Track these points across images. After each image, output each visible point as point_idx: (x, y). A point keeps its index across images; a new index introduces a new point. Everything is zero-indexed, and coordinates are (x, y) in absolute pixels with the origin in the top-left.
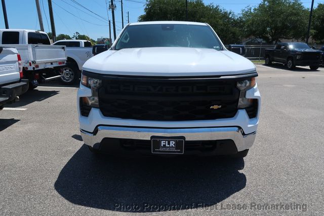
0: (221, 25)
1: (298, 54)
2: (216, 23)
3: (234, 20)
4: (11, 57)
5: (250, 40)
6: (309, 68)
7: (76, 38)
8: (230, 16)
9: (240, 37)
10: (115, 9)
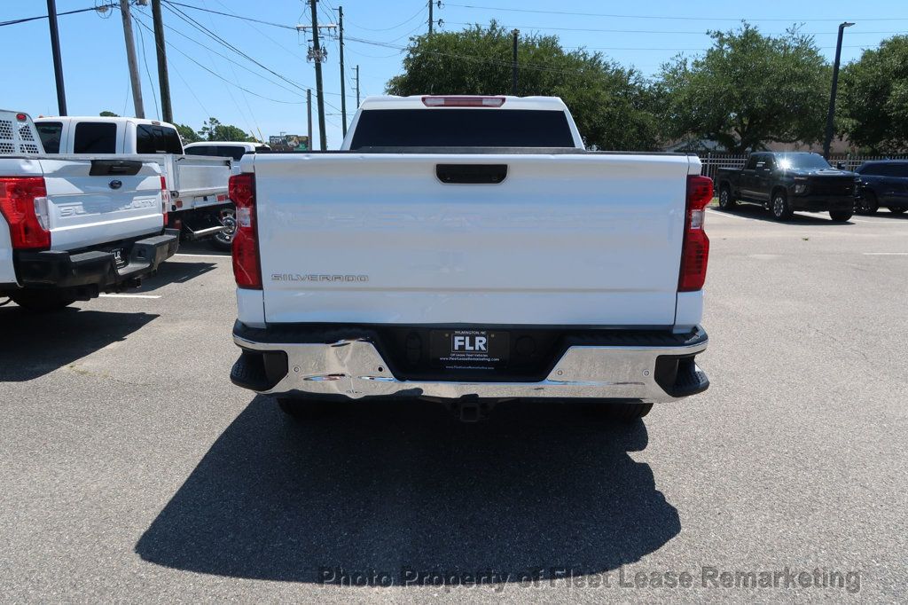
0: (608, 105)
1: (799, 182)
2: (592, 98)
3: (641, 92)
4: (152, 182)
5: (686, 144)
6: (829, 218)
7: (210, 134)
8: (631, 82)
9: (657, 137)
10: (325, 59)
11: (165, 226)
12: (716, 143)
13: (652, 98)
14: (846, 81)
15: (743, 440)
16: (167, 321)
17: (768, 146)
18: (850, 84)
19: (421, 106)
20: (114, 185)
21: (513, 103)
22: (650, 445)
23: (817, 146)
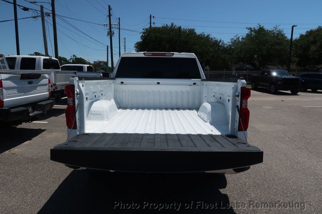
0: (212, 52)
1: (279, 80)
3: (224, 48)
4: (45, 81)
5: (239, 66)
6: (290, 92)
7: (73, 60)
8: (220, 44)
9: (229, 64)
10: (113, 35)
11: (49, 97)
12: (250, 66)
13: (228, 50)
14: (295, 45)
15: (263, 184)
16: (49, 132)
17: (268, 67)
18: (296, 46)
19: (143, 56)
20: (30, 83)
21: (177, 55)
22: (228, 186)
23: (285, 67)
